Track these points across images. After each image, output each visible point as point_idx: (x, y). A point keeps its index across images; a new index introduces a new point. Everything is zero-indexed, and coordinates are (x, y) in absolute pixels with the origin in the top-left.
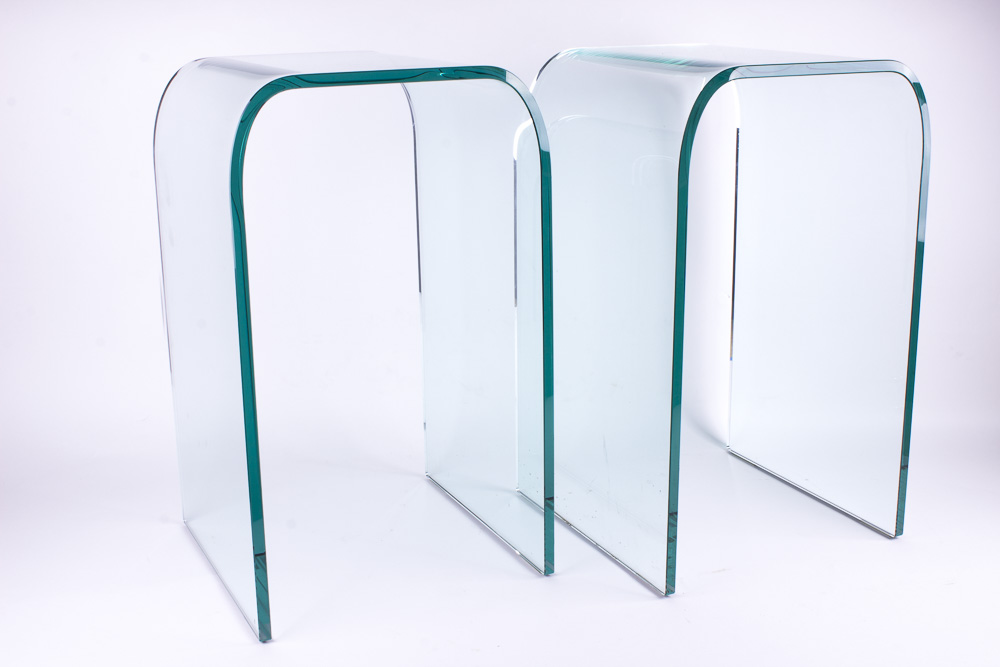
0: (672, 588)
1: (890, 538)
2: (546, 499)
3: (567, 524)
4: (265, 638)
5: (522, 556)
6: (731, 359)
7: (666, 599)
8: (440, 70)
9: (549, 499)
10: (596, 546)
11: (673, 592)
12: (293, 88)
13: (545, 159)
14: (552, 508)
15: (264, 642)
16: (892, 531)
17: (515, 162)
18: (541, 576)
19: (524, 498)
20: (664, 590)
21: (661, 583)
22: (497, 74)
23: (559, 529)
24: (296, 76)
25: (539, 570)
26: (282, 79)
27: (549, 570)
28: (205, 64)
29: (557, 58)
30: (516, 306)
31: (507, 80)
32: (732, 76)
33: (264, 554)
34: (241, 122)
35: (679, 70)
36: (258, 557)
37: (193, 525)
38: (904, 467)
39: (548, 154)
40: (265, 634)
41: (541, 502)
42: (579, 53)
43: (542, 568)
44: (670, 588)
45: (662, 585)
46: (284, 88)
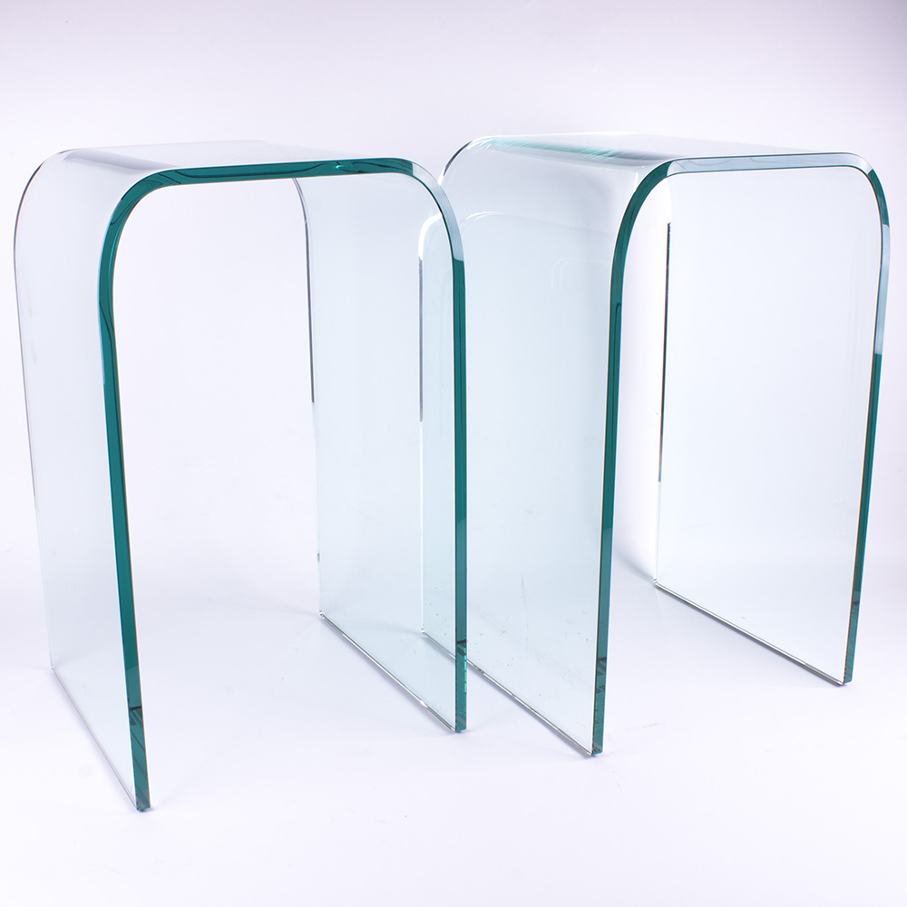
0: (599, 747)
1: (838, 685)
2: (457, 643)
3: (480, 672)
4: (143, 806)
5: (430, 709)
6: (660, 480)
7: (592, 760)
8: (338, 162)
9: (461, 642)
10: (512, 697)
11: (600, 751)
12: (170, 184)
13: (458, 268)
14: (464, 654)
15: (142, 811)
16: (841, 679)
17: (421, 262)
18: (451, 733)
19: (430, 641)
20: (590, 748)
21: (587, 742)
22: (403, 166)
23: (471, 678)
24: (176, 171)
25: (449, 726)
26: (159, 174)
27: (461, 725)
28: (73, 156)
29: (468, 148)
30: (421, 420)
31: (415, 174)
32: (671, 171)
33: (141, 707)
34: (111, 224)
35: (608, 163)
36: (135, 711)
37: (62, 672)
38: (855, 603)
39: (462, 263)
40: (143, 802)
41: (452, 647)
42: (492, 142)
43: (453, 723)
44: (597, 748)
45: (588, 744)
46: (161, 185)
